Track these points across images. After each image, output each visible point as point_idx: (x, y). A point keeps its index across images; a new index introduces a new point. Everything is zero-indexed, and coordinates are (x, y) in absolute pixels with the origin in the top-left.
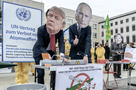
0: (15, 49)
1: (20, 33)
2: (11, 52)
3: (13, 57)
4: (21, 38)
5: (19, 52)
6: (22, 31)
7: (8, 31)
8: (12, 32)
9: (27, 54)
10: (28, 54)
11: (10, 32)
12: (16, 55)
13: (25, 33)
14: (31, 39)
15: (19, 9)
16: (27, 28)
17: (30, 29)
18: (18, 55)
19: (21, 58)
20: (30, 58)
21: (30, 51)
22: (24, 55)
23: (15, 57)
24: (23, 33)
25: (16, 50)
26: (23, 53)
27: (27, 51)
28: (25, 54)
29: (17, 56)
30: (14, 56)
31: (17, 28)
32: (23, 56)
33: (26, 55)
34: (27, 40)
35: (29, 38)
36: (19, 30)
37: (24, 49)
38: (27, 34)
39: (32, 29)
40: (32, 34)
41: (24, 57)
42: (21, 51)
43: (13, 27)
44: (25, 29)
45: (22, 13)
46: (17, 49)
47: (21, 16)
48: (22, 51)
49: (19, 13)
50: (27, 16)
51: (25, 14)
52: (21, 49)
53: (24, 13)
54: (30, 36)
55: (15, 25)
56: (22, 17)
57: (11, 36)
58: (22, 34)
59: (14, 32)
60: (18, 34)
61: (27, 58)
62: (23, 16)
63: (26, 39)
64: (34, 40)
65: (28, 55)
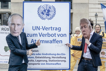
0: (37, 54)
1: (43, 35)
2: (32, 58)
3: (34, 64)
4: (43, 41)
5: (40, 58)
6: (45, 32)
7: (28, 34)
8: (33, 34)
9: (50, 59)
10: (52, 59)
11: (31, 36)
12: (38, 61)
13: (48, 34)
14: (55, 41)
15: (41, 7)
16: (51, 28)
17: (54, 29)
18: (39, 61)
19: (43, 64)
20: (54, 64)
21: (54, 56)
22: (47, 61)
23: (36, 64)
24: (46, 34)
25: (38, 56)
26: (45, 59)
27: (51, 56)
28: (48, 59)
29: (39, 63)
30: (35, 62)
31: (39, 30)
32: (45, 62)
33: (49, 61)
34: (51, 42)
35: (53, 41)
36: (41, 31)
37: (47, 54)
38: (51, 35)
39: (56, 29)
40: (56, 35)
41: (47, 64)
42: (43, 56)
43: (34, 29)
44: (48, 29)
45: (45, 10)
46: (39, 54)
47: (43, 14)
48: (45, 56)
49: (41, 12)
50: (51, 13)
51: (49, 11)
52: (43, 54)
53: (47, 11)
54: (54, 38)
55: (37, 27)
56: (44, 16)
57: (33, 40)
58: (45, 36)
59: (35, 35)
60: (40, 36)
61: (50, 64)
62: (46, 14)
63: (49, 41)
64: (59, 42)
65: (52, 61)
